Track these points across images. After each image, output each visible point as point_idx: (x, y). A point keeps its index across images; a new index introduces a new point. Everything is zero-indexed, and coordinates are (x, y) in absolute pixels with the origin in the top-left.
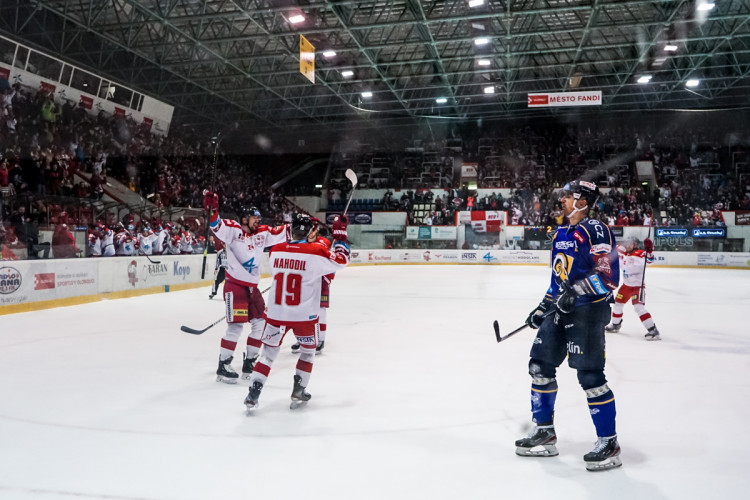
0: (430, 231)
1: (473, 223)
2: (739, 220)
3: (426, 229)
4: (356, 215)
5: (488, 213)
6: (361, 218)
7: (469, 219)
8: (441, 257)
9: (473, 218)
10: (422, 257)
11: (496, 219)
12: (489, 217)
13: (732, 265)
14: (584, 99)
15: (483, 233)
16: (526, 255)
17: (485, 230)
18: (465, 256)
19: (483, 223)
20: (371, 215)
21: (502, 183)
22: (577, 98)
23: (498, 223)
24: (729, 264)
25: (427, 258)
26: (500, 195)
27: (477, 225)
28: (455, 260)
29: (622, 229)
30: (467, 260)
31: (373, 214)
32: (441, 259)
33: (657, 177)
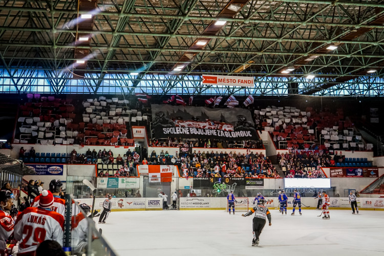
0: (117, 181)
1: (151, 175)
2: (332, 174)
3: (114, 180)
4: (49, 167)
5: (162, 167)
6: (53, 170)
7: (147, 171)
8: (132, 204)
9: (150, 172)
10: (117, 205)
11: (168, 172)
12: (163, 170)
13: (343, 206)
14: (242, 82)
15: (158, 184)
16: (199, 202)
17: (159, 180)
18: (151, 203)
19: (158, 175)
20: (62, 167)
21: (167, 144)
22: (237, 81)
23: (171, 175)
24: (342, 206)
25: (121, 205)
26: (167, 153)
27: (153, 176)
28: (143, 207)
29: (262, 180)
30: (153, 207)
31: (65, 166)
32: (132, 206)
33: (274, 142)
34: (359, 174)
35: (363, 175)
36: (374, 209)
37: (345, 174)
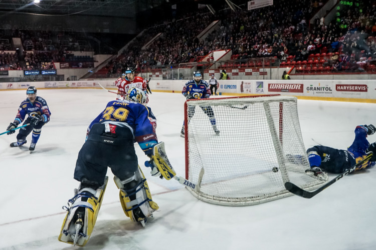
2: (61, 67)
33: (23, 46)
34: (81, 66)
35: (83, 67)
36: (77, 88)
37: (70, 67)
